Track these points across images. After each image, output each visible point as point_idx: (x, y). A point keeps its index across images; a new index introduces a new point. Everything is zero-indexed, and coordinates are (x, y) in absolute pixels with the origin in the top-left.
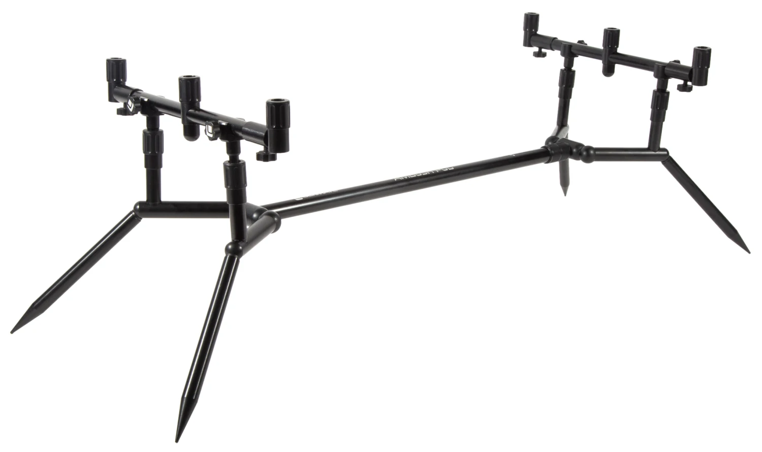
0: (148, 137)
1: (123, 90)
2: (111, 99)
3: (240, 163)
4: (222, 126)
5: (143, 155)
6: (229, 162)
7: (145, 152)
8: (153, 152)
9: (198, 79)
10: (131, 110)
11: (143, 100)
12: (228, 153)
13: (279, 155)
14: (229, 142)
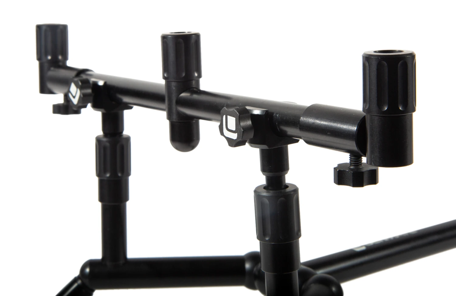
0: (105, 148)
1: (62, 73)
2: (44, 89)
3: (288, 190)
4: (254, 118)
5: (96, 180)
6: (265, 188)
7: (99, 174)
8: (114, 173)
9: (197, 37)
10: (75, 101)
11: (95, 85)
12: (264, 170)
13: (383, 172)
14: (268, 148)
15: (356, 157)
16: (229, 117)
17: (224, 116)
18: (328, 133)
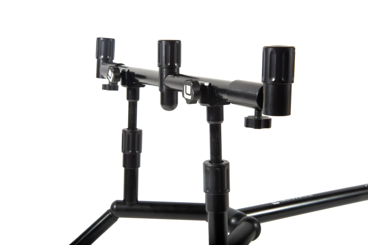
2: (99, 76)
10: (111, 80)
11: (123, 71)
14: (210, 106)
15: (258, 111)
16: (187, 86)
17: (185, 86)
18: (242, 96)
